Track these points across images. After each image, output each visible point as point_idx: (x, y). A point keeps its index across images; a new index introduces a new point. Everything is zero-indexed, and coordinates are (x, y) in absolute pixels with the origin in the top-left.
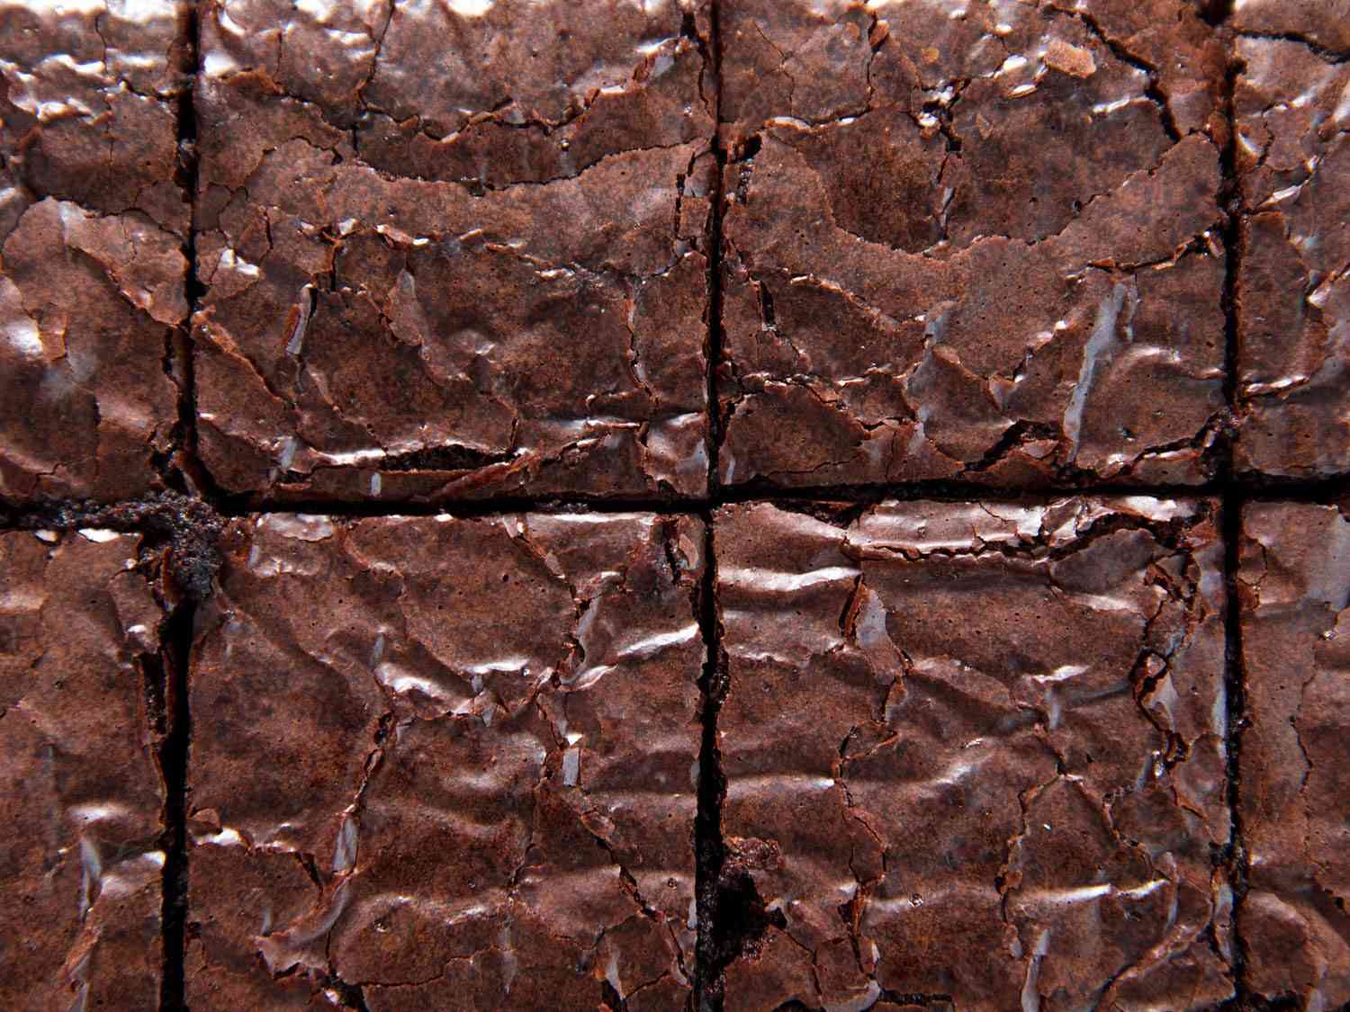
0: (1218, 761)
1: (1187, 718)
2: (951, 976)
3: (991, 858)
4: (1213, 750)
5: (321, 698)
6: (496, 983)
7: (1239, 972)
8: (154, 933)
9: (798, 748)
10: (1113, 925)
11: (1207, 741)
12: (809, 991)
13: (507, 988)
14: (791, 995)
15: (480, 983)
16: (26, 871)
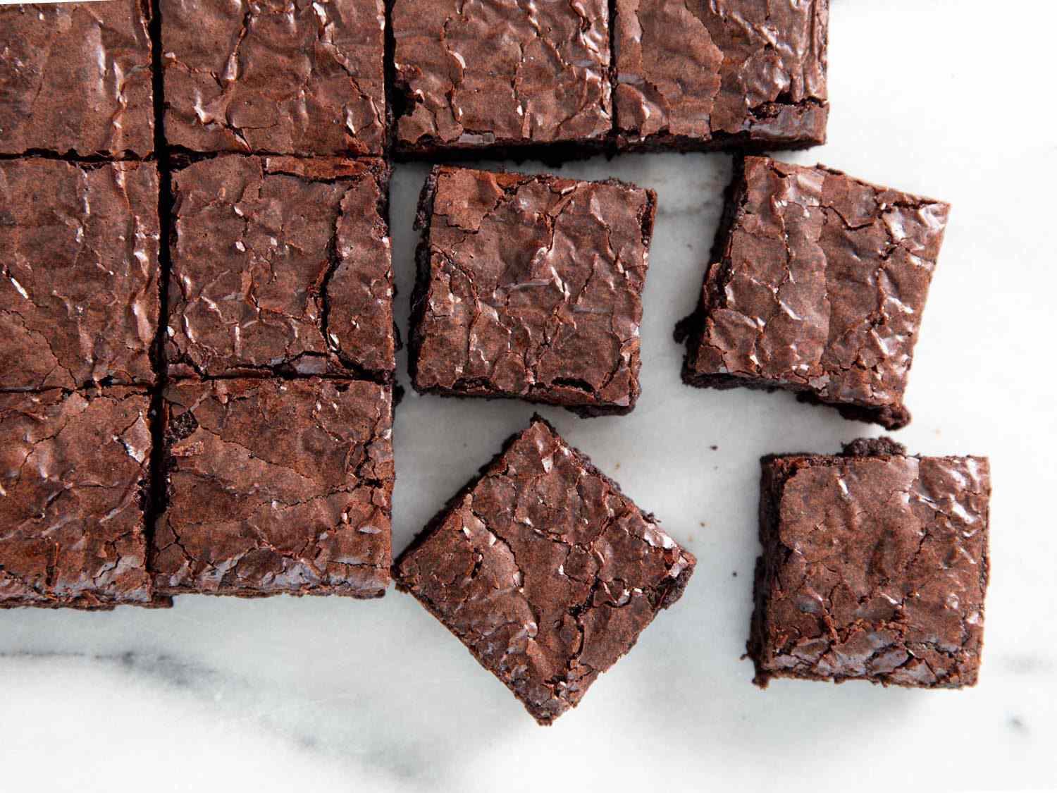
0: (604, 30)
1: (591, 11)
2: (493, 122)
3: (509, 73)
4: (602, 25)
5: (218, 5)
6: (299, 129)
7: (615, 119)
8: (150, 106)
9: (427, 26)
10: (561, 100)
11: (599, 20)
12: (433, 129)
13: (305, 130)
14: (426, 132)
15: (293, 128)
16: (92, 77)
